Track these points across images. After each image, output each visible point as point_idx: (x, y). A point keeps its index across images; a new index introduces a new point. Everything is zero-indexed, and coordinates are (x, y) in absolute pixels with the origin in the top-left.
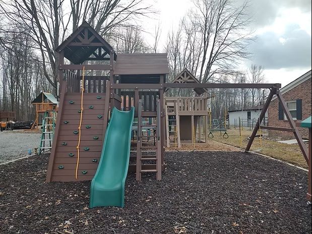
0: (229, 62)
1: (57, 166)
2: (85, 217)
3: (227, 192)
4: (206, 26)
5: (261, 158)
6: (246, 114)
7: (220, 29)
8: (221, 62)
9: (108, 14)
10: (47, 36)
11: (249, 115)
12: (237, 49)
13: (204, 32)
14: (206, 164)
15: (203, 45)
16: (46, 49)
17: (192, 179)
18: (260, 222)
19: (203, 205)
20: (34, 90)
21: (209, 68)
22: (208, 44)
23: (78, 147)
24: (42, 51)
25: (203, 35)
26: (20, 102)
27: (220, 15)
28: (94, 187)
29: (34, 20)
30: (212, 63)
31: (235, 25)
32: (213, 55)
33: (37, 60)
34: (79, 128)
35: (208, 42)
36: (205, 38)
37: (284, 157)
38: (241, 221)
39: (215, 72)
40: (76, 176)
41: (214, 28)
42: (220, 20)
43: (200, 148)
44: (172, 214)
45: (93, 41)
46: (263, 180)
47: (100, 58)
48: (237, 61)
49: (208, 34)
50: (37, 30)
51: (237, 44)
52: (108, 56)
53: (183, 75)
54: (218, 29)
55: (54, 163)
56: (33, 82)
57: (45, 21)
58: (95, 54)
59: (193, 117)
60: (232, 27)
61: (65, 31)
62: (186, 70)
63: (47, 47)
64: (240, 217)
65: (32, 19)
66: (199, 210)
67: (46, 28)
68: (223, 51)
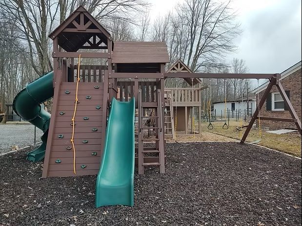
0: (214, 55)
1: (53, 161)
2: (93, 220)
3: (237, 186)
4: (193, 19)
5: (258, 148)
6: (229, 106)
7: (207, 22)
8: (207, 54)
9: (97, 5)
10: (34, 26)
11: (233, 106)
12: (223, 43)
13: (191, 25)
14: (205, 156)
15: (190, 37)
16: (32, 40)
17: (196, 171)
18: (285, 220)
19: (218, 201)
20: (20, 81)
21: (195, 60)
22: (194, 37)
23: (72, 140)
24: (29, 41)
25: (190, 28)
26: (6, 93)
27: (206, 9)
28: (100, 184)
29: (20, 9)
30: (199, 55)
31: (220, 19)
32: (200, 48)
33: (23, 50)
34: (73, 119)
35: (195, 35)
36: (192, 31)
37: (278, 147)
38: (264, 219)
39: (201, 65)
40: (75, 171)
41: (201, 21)
42: (206, 14)
43: (195, 139)
44: (188, 213)
45: (90, 27)
46: (268, 172)
47: (95, 46)
48: (222, 54)
49: (195, 27)
50: (23, 19)
51: (222, 37)
52: (103, 44)
53: (177, 66)
54: (204, 22)
55: (50, 158)
56: (19, 74)
57: (31, 11)
58: (89, 42)
59: (186, 108)
60: (218, 21)
61: (52, 21)
62: (180, 61)
63: (34, 37)
64: (261, 215)
65: (18, 8)
66: (215, 207)
67: (32, 18)
68: (209, 44)
